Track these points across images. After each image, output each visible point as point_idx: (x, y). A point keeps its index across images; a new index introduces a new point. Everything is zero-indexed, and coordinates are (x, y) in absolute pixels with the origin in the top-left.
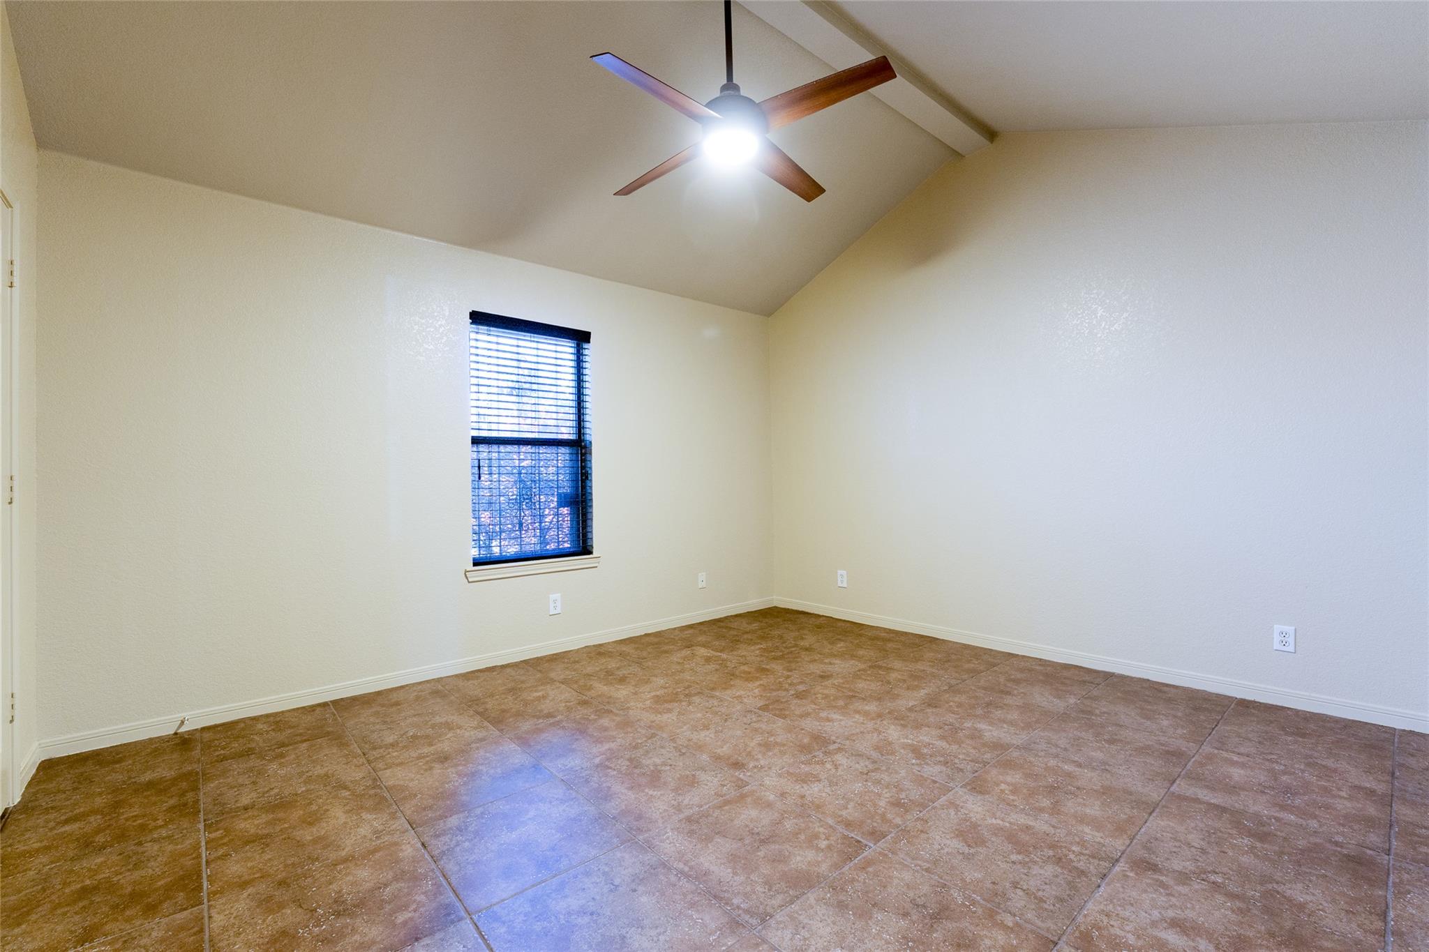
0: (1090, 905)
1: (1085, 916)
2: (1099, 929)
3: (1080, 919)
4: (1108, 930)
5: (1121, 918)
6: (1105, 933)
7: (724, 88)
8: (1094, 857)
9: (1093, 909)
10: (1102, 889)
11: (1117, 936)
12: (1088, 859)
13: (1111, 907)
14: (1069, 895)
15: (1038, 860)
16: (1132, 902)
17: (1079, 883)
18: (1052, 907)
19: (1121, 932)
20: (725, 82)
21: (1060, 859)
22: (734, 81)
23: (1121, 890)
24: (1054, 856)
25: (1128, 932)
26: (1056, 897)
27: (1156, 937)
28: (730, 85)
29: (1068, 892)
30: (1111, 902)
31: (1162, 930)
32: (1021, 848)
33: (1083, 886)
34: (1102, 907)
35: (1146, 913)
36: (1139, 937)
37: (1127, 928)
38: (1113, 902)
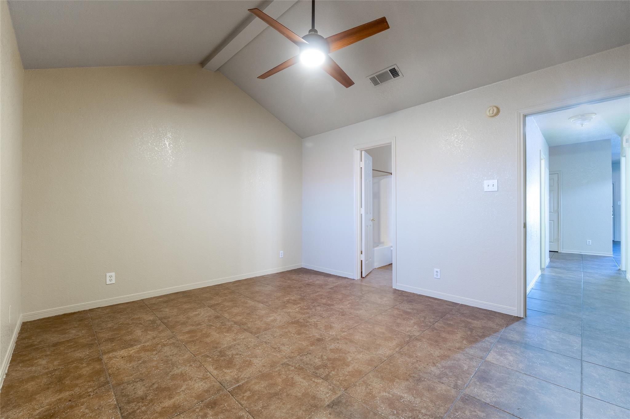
7: (310, 31)
20: (311, 28)
22: (315, 28)
28: (313, 29)
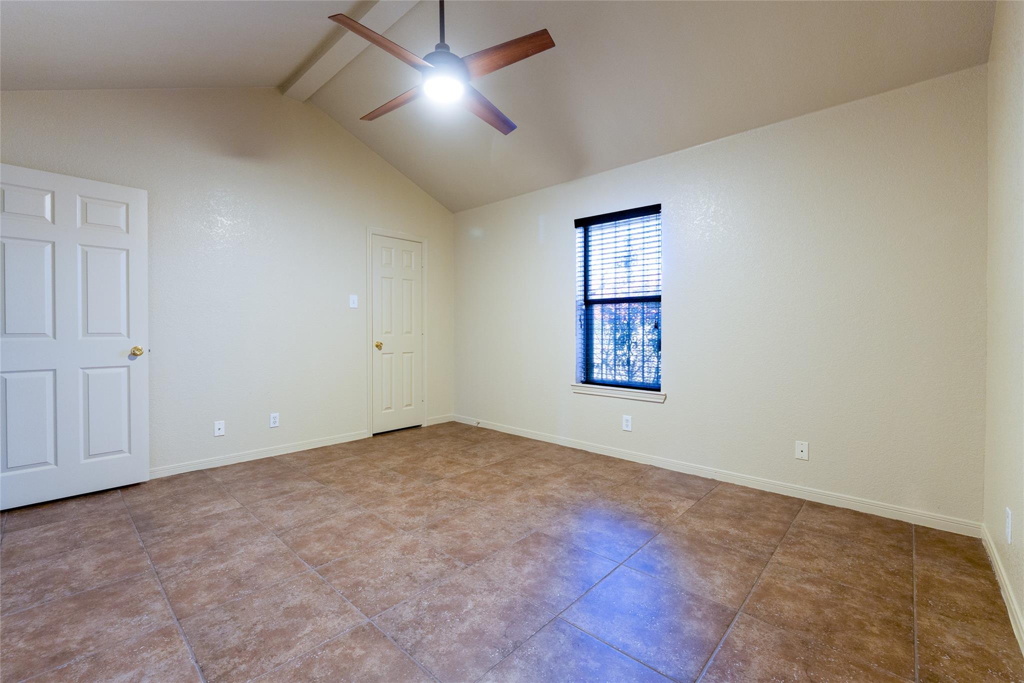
0: (187, 648)
1: (182, 641)
2: (167, 643)
3: (182, 638)
4: (162, 647)
5: (162, 659)
6: (162, 645)
8: (225, 674)
9: (184, 647)
10: (193, 662)
11: (155, 649)
12: (226, 668)
13: (175, 658)
14: (204, 641)
15: (248, 639)
16: (167, 673)
17: (209, 652)
18: (202, 628)
19: (155, 653)
20: (439, 42)
21: (240, 652)
22: (446, 43)
23: (182, 672)
24: (245, 650)
25: (151, 657)
26: (207, 634)
27: (134, 669)
28: (442, 46)
29: (206, 641)
30: (178, 661)
31: (134, 676)
32: (266, 635)
33: (205, 652)
34: (180, 653)
35: (152, 676)
36: (143, 659)
37: (154, 658)
38: (177, 661)
